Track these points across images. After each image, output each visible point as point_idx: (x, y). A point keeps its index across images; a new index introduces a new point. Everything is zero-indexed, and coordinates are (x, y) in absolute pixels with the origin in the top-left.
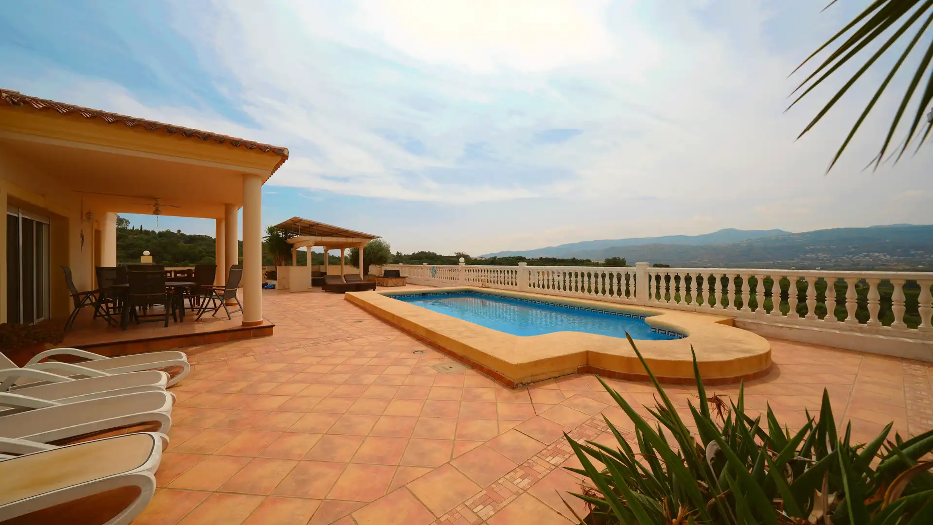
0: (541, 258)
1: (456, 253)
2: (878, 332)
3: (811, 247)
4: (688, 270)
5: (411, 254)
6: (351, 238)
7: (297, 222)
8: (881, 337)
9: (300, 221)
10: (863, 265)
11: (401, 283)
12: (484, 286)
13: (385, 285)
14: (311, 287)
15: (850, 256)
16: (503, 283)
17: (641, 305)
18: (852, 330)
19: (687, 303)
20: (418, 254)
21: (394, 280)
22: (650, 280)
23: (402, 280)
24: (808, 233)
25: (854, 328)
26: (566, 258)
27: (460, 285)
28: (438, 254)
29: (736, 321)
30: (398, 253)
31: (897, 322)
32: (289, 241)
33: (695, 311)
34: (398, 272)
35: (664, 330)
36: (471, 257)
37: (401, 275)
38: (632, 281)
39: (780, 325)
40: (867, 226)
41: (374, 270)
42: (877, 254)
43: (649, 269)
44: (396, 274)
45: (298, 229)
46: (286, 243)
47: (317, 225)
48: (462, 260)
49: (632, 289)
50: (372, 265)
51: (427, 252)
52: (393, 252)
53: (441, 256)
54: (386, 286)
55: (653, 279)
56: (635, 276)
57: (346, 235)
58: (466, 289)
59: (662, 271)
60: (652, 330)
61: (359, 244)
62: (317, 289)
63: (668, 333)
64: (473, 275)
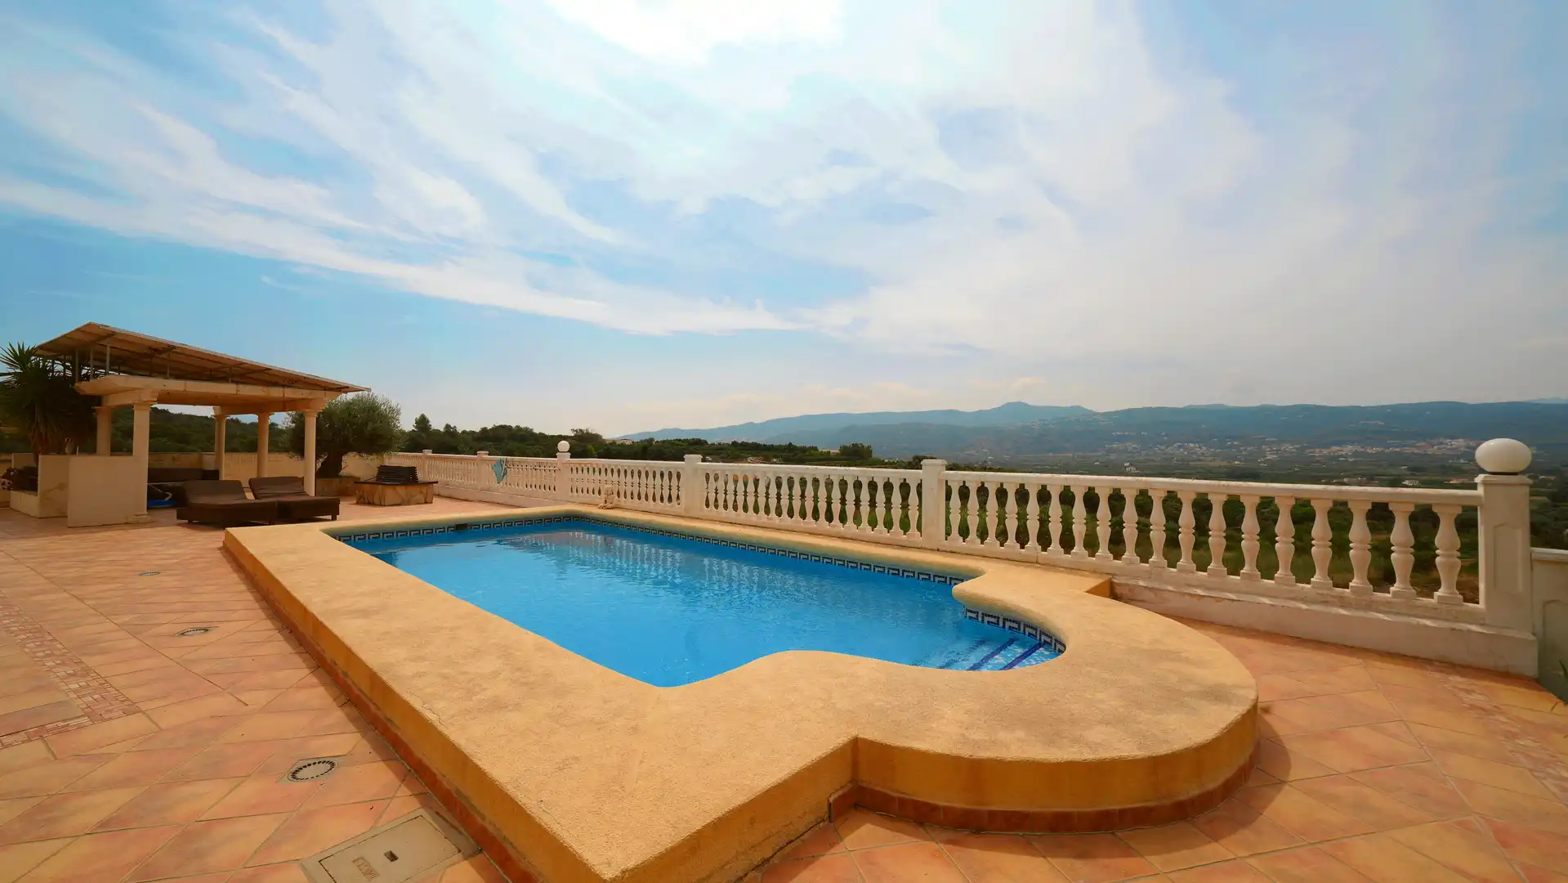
0: (734, 443)
1: (573, 430)
2: (1370, 606)
3: (1118, 433)
4: (1022, 478)
5: (477, 430)
6: (281, 389)
7: (105, 338)
8: (1381, 616)
9: (111, 334)
10: (1177, 461)
11: (420, 497)
12: (610, 506)
13: (377, 501)
14: (146, 512)
15: (1163, 447)
16: (650, 498)
17: (932, 550)
18: (1325, 603)
19: (1018, 545)
20: (492, 429)
21: (402, 491)
22: (948, 497)
23: (424, 489)
24: (1116, 413)
25: (1330, 599)
26: (776, 443)
27: (556, 502)
28: (536, 431)
29: (1117, 584)
30: (448, 426)
31: (1401, 586)
32: (85, 387)
33: (1037, 563)
34: (412, 470)
35: (995, 617)
36: (604, 438)
37: (420, 476)
38: (913, 498)
39: (1200, 592)
40: (1181, 406)
41: (355, 465)
42: (1192, 445)
43: (947, 474)
44: (407, 477)
45: (105, 355)
46: (75, 394)
47: (170, 348)
48: (564, 445)
49: (913, 514)
50: (351, 454)
51: (514, 425)
52: (406, 423)
53: (542, 436)
54: (381, 505)
55: (955, 496)
56: (920, 486)
57: (267, 378)
58: (567, 511)
59: (973, 478)
60: (969, 614)
61: (306, 402)
62: (160, 515)
63: (1004, 623)
64: (589, 480)
